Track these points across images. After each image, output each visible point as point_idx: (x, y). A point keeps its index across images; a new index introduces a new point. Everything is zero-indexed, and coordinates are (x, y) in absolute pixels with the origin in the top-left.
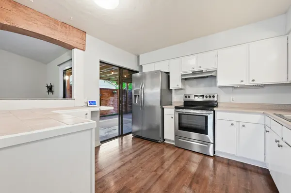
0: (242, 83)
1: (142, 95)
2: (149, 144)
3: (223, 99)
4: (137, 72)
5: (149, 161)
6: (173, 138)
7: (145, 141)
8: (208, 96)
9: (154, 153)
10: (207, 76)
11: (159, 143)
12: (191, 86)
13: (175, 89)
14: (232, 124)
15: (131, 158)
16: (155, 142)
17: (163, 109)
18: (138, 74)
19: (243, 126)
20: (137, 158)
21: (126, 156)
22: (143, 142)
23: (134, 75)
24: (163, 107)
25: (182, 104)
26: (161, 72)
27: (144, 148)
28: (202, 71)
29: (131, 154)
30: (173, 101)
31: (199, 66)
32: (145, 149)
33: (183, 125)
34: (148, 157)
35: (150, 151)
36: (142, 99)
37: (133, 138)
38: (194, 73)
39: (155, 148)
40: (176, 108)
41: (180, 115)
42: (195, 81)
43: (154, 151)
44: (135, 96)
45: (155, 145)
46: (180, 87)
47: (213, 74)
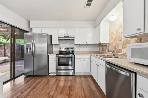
0: (83, 43)
1: (34, 48)
2: (39, 78)
3: (76, 50)
4: (28, 32)
5: (42, 90)
6: (55, 71)
7: (36, 77)
8: (71, 48)
9: (45, 83)
10: (70, 39)
11: (47, 76)
12: (63, 43)
13: (55, 45)
14: (81, 60)
15: (28, 92)
16: (44, 76)
17: (48, 56)
18: (29, 34)
19: (85, 60)
20: (32, 91)
21: (23, 93)
22: (34, 78)
23: (26, 33)
24: (49, 54)
25: (58, 53)
26: (47, 34)
27: (36, 82)
28: (69, 37)
29: (26, 89)
30: (53, 51)
31: (67, 34)
32: (38, 82)
33: (60, 63)
34: (41, 87)
35: (42, 82)
36: (34, 50)
37: (25, 78)
38: (65, 37)
39: (44, 80)
40: (57, 54)
41: (59, 58)
42: (64, 41)
43: (44, 82)
44: (27, 48)
45: (44, 78)
46: (58, 43)
47: (73, 39)
